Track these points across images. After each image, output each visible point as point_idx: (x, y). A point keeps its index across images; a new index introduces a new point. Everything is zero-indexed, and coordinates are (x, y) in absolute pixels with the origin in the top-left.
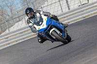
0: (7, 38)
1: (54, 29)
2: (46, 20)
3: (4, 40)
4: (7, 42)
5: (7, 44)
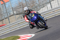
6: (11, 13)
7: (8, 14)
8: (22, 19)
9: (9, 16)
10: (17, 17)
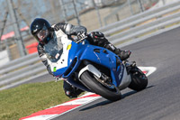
0: (160, 17)
1: (86, 68)
2: (69, 48)
3: (155, 20)
4: (160, 25)
5: (159, 28)
6: (86, 3)
7: (78, 5)
8: (118, 20)
9: (79, 10)
10: (105, 16)
